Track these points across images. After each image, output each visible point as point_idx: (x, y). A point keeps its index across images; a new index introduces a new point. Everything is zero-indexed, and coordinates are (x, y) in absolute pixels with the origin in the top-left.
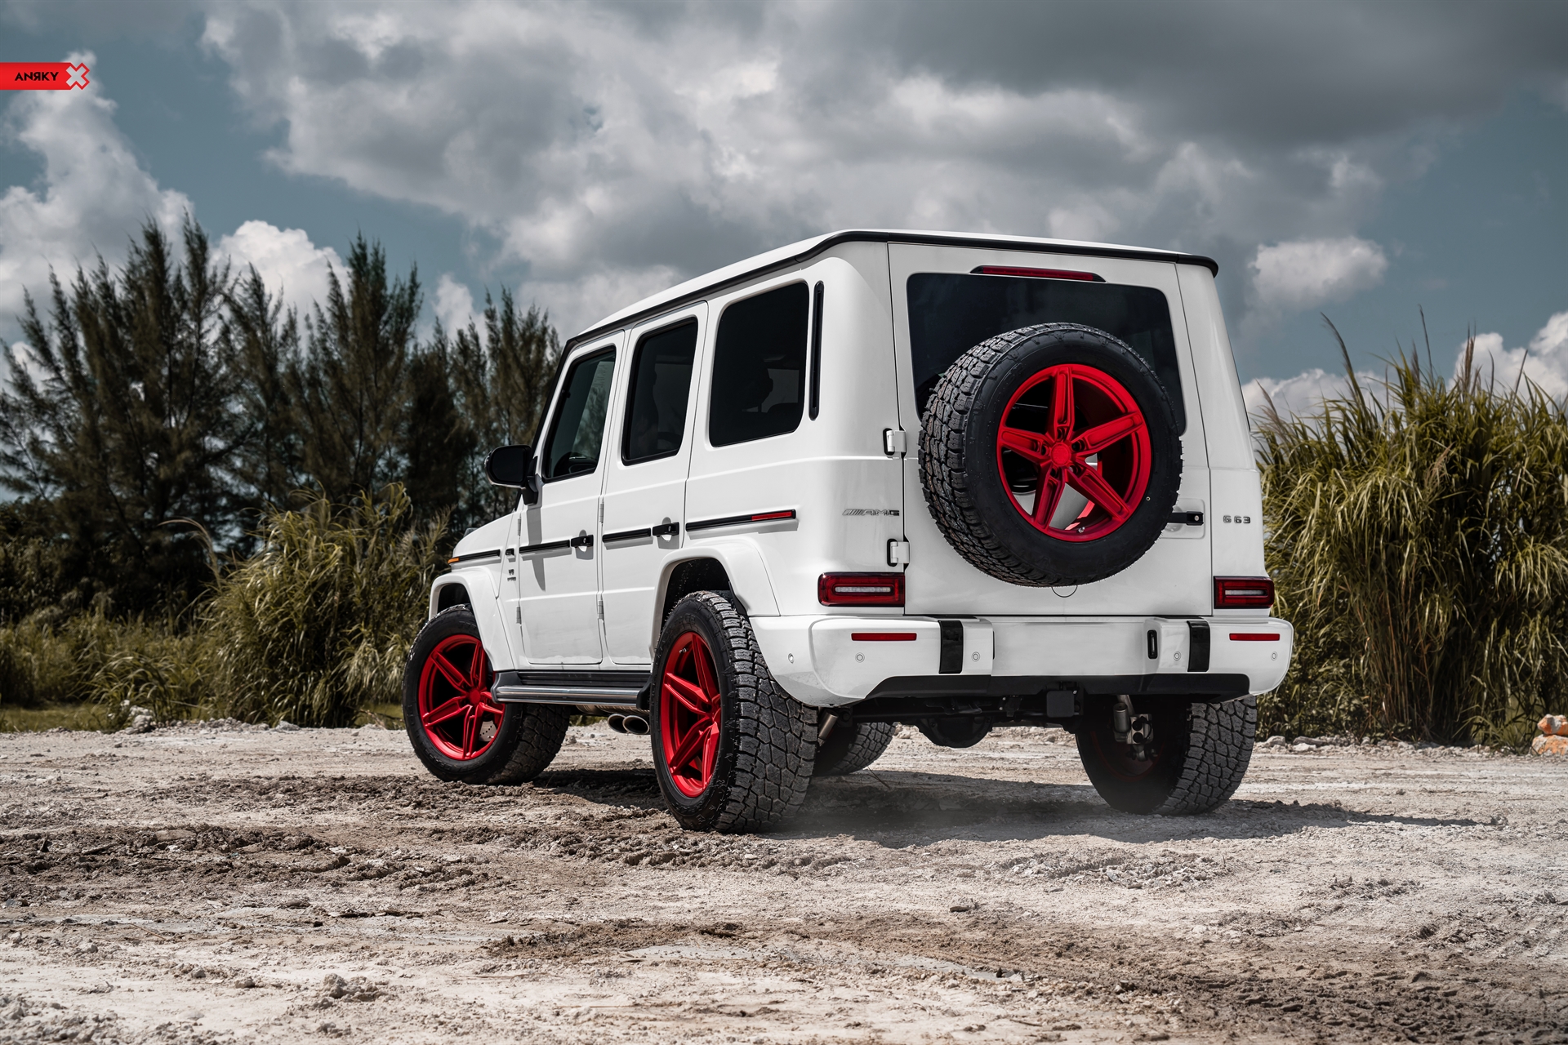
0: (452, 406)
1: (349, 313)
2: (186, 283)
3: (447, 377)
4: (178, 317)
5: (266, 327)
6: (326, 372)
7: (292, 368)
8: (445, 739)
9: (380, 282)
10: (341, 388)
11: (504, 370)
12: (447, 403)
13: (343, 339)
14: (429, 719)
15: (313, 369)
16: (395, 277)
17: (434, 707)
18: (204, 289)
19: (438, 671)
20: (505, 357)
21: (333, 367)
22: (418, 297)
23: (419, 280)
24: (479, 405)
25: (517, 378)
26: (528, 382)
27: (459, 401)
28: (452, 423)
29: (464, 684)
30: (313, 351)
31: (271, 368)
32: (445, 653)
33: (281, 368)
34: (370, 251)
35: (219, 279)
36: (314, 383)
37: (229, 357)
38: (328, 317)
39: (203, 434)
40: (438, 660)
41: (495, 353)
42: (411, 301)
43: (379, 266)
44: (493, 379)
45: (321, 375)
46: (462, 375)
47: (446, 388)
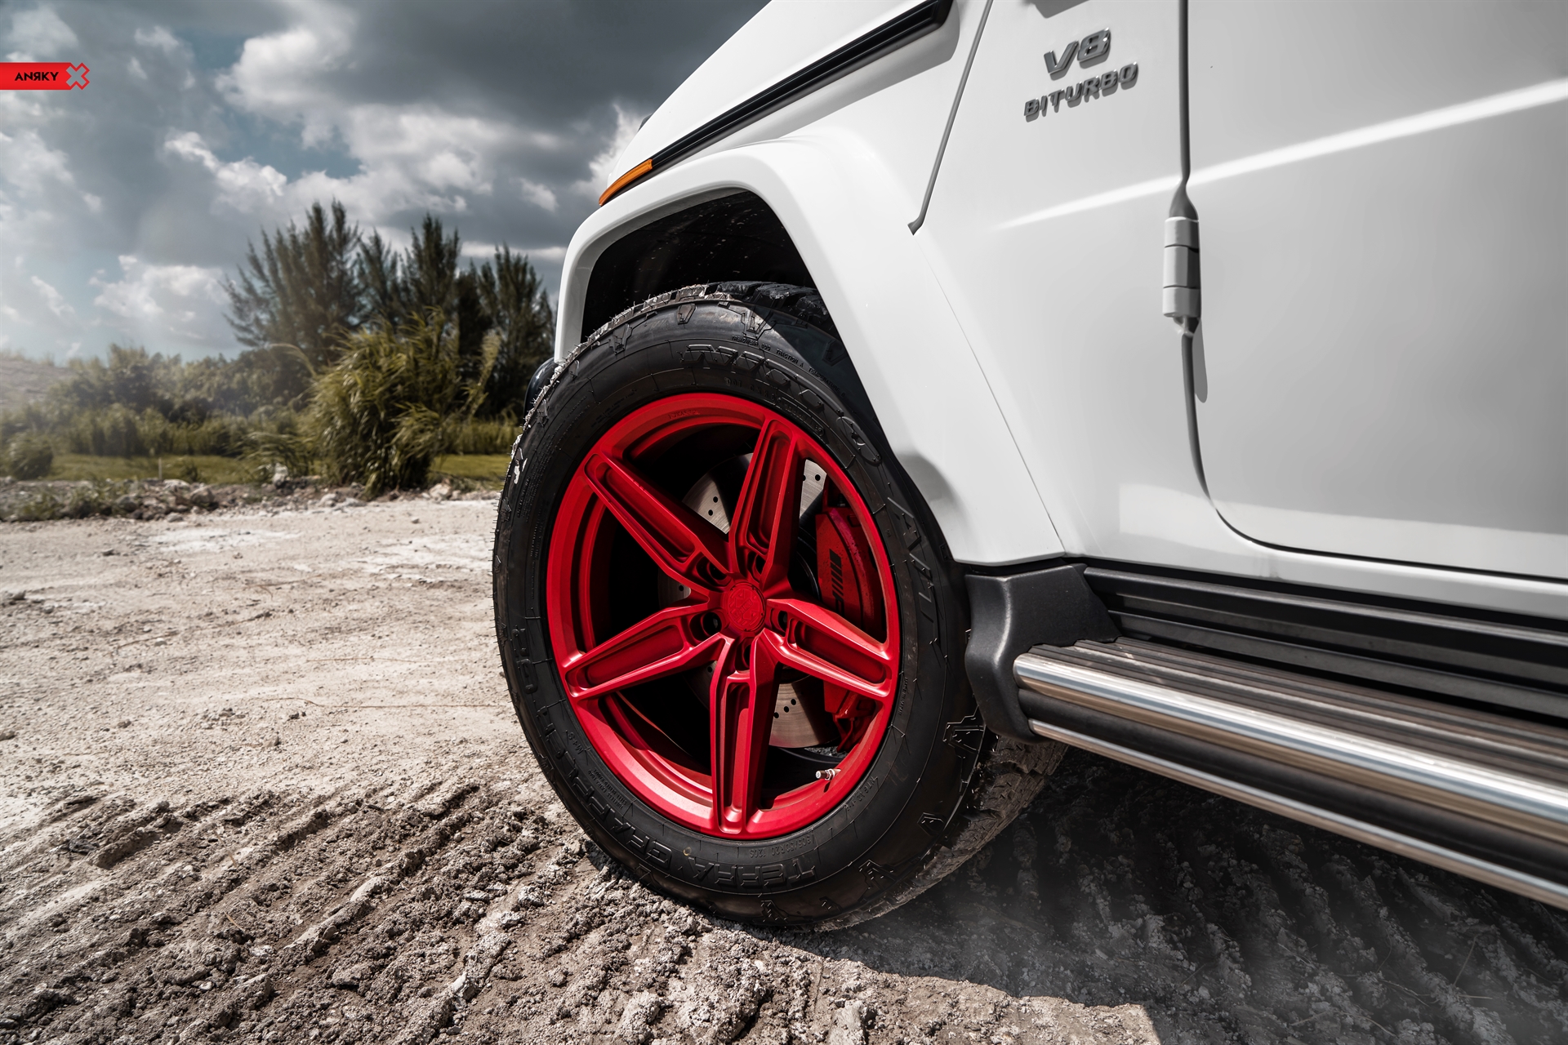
0: (479, 303)
1: (423, 254)
2: (335, 235)
3: (476, 288)
4: (331, 254)
5: (381, 263)
6: (412, 284)
7: (394, 282)
8: (641, 739)
9: (439, 237)
10: (420, 291)
11: (505, 285)
12: (476, 301)
13: (420, 268)
14: (583, 675)
15: (404, 282)
16: (447, 235)
17: (598, 642)
18: (343, 240)
19: (607, 513)
20: (506, 278)
21: (416, 282)
22: (458, 245)
23: (459, 235)
24: (493, 303)
25: (512, 288)
26: (518, 290)
27: (483, 301)
28: (479, 311)
29: (702, 562)
30: (404, 272)
31: (384, 283)
32: (628, 458)
33: (389, 284)
34: (433, 221)
35: (352, 232)
36: (406, 290)
37: (362, 274)
38: (412, 256)
39: (347, 315)
40: (606, 481)
41: (501, 277)
42: (455, 247)
43: (438, 228)
44: (501, 290)
45: (409, 285)
46: (483, 287)
47: (476, 294)
